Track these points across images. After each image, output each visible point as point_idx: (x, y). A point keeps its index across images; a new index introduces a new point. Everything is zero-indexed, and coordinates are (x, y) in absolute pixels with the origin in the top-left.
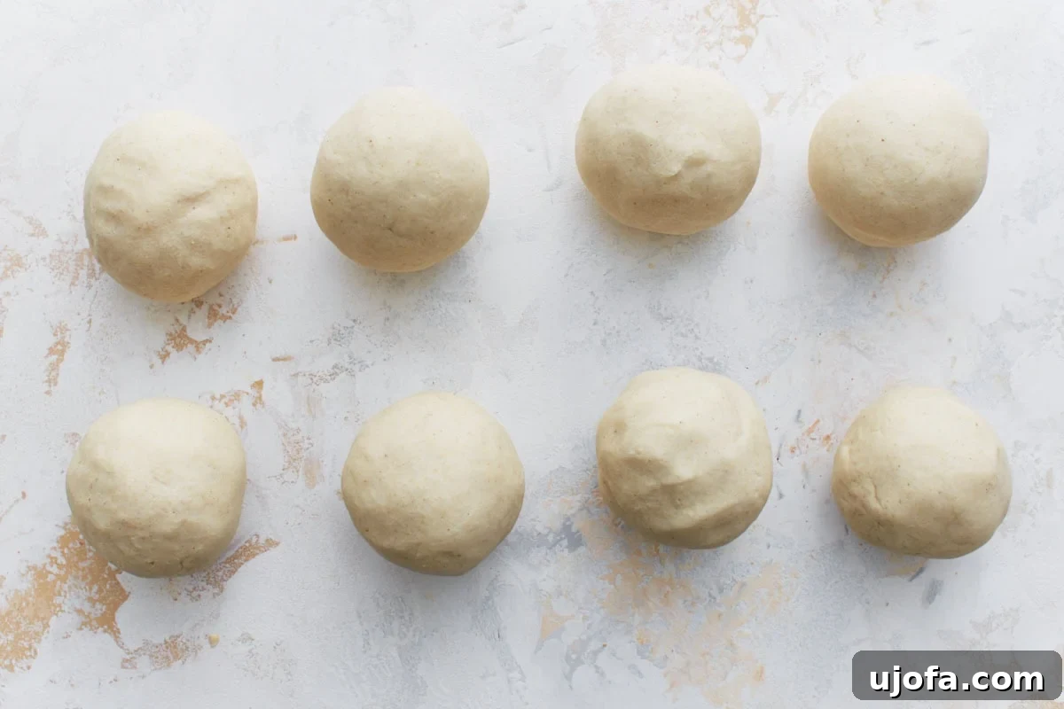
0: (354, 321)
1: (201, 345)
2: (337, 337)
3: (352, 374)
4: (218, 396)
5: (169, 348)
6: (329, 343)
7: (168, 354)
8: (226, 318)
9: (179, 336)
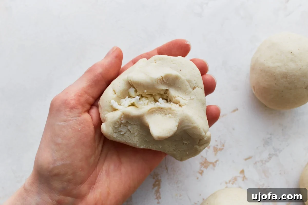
0: (271, 134)
1: (215, 163)
2: (266, 143)
3: (277, 155)
4: (228, 181)
5: (202, 169)
6: (264, 146)
7: (203, 171)
8: (221, 149)
9: (205, 163)
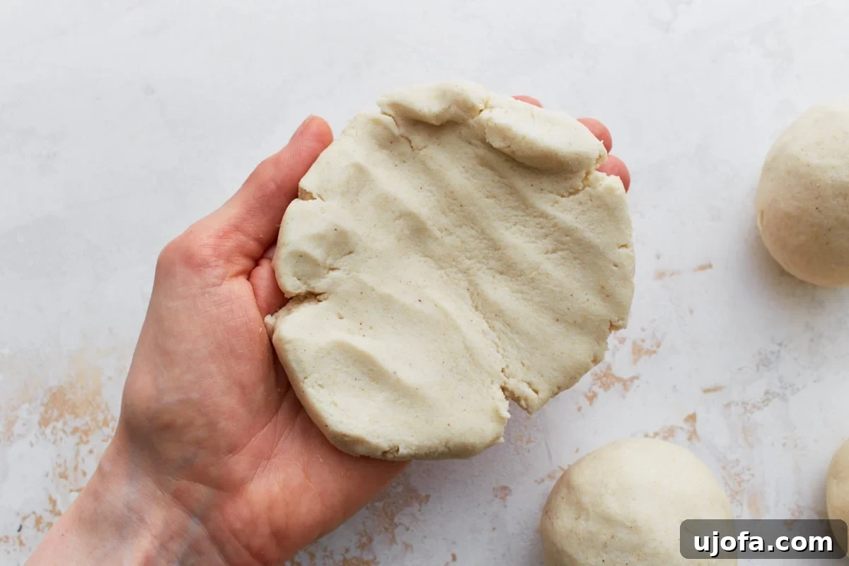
0: (780, 345)
1: (629, 383)
2: (765, 362)
3: (784, 398)
4: (651, 434)
5: (596, 389)
6: (758, 369)
7: (595, 395)
8: (650, 353)
9: (605, 375)
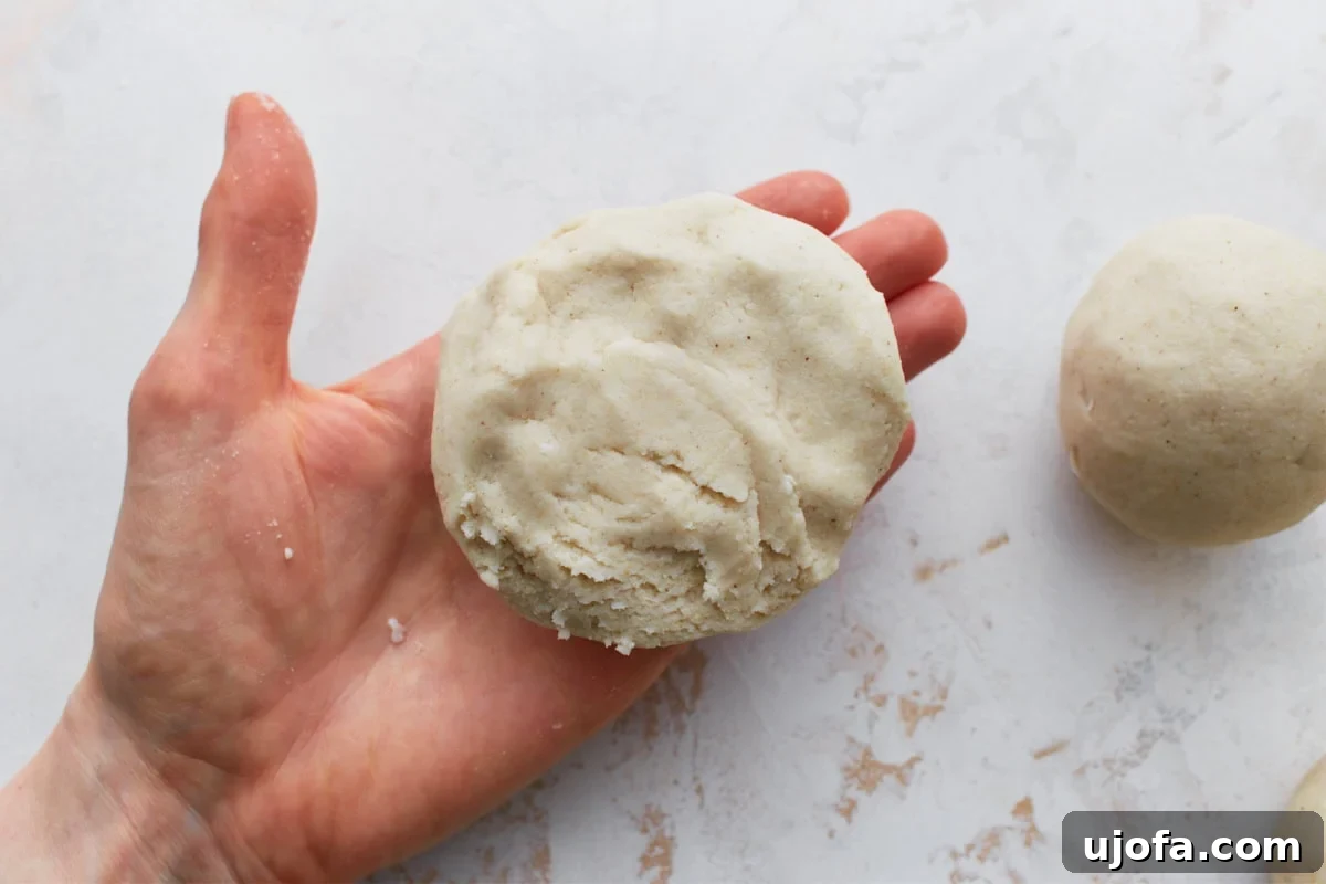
0: (1148, 647)
1: (906, 771)
2: (1128, 683)
3: (1173, 738)
4: (961, 849)
5: (853, 793)
6: (1119, 698)
7: (853, 804)
8: (933, 711)
9: (863, 767)
